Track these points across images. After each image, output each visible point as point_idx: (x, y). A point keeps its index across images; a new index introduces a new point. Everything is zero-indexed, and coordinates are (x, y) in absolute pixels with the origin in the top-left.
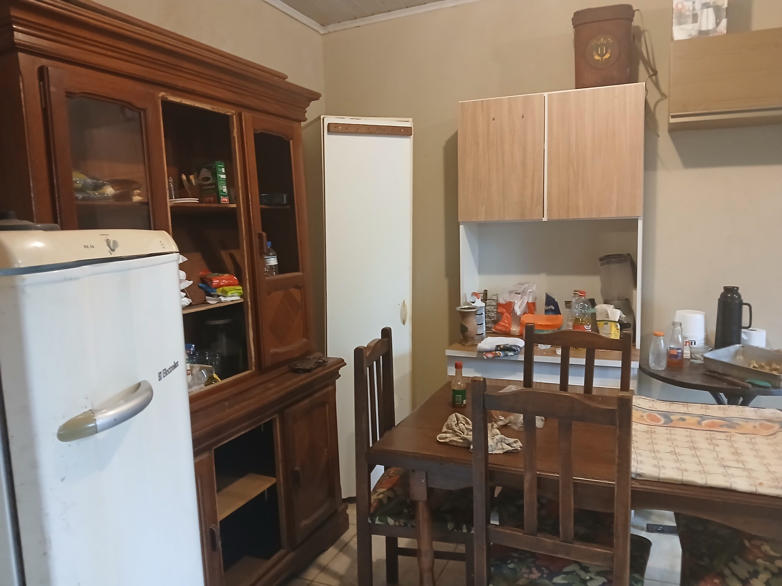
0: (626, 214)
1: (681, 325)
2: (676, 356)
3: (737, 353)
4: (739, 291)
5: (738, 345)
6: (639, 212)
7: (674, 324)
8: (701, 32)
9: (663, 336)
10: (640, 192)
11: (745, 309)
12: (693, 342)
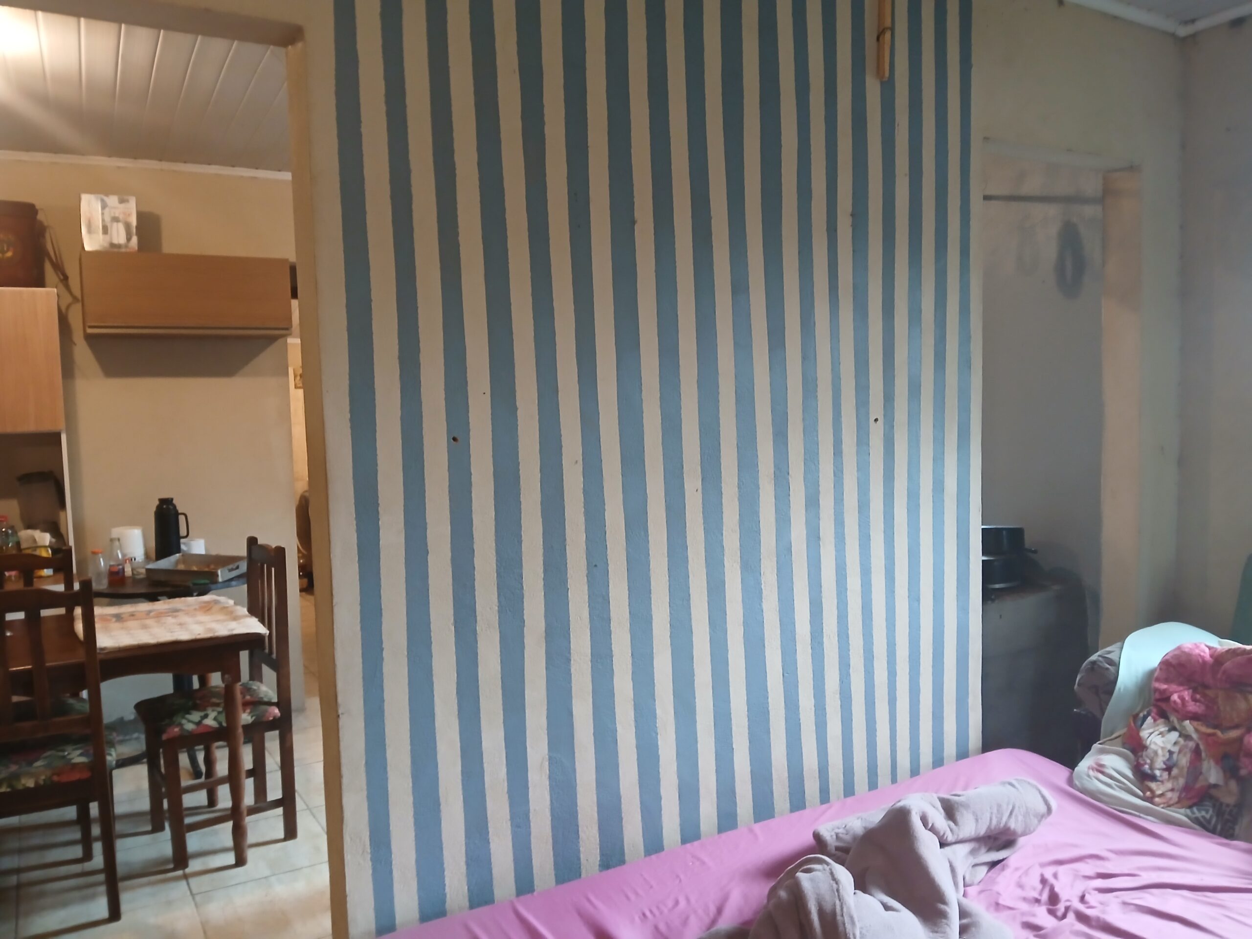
0: (46, 427)
1: (119, 540)
2: (117, 573)
3: (177, 562)
4: (174, 502)
5: (177, 555)
6: (61, 426)
7: (112, 540)
8: (112, 245)
9: (101, 553)
10: (61, 403)
11: (182, 519)
12: (133, 560)
